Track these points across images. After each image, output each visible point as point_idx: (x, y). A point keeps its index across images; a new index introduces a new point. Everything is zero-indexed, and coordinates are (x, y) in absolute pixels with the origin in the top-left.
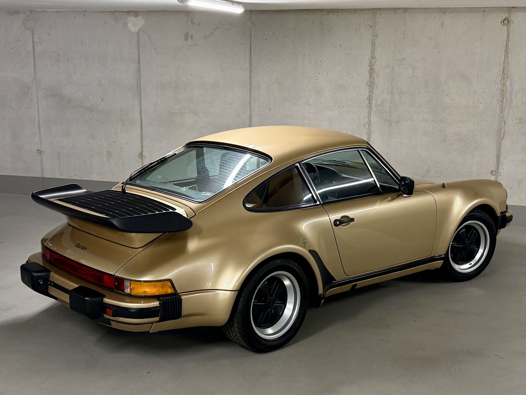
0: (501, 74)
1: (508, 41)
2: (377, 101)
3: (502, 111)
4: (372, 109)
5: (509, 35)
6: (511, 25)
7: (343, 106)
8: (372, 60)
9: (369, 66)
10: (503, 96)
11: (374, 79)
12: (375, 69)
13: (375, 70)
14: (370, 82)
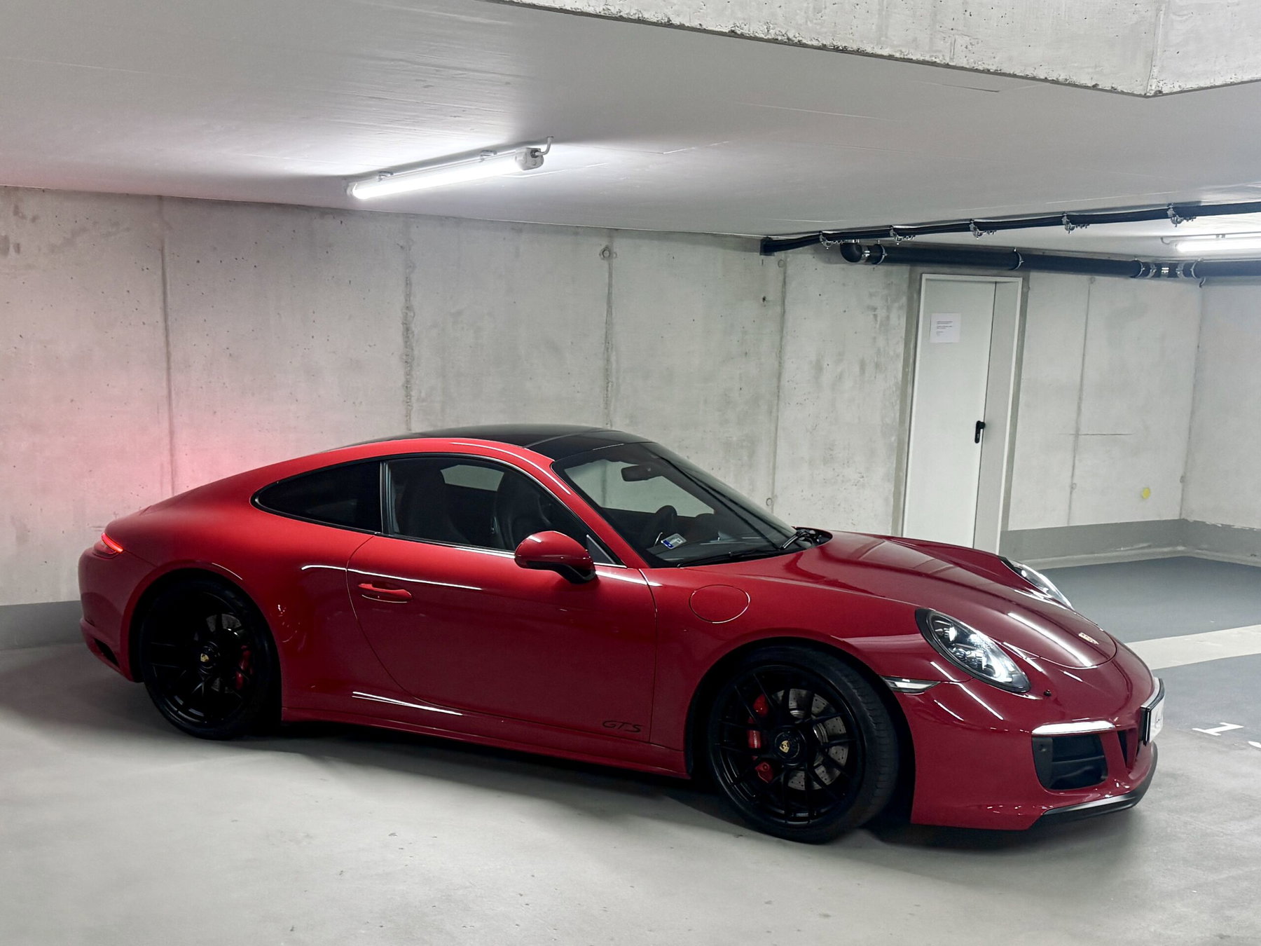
0: (604, 342)
1: (610, 285)
2: (421, 392)
3: (607, 405)
4: (412, 406)
5: (612, 277)
6: (614, 260)
7: (361, 402)
8: (409, 314)
9: (403, 324)
10: (607, 379)
11: (412, 349)
12: (414, 329)
13: (413, 332)
14: (407, 355)
